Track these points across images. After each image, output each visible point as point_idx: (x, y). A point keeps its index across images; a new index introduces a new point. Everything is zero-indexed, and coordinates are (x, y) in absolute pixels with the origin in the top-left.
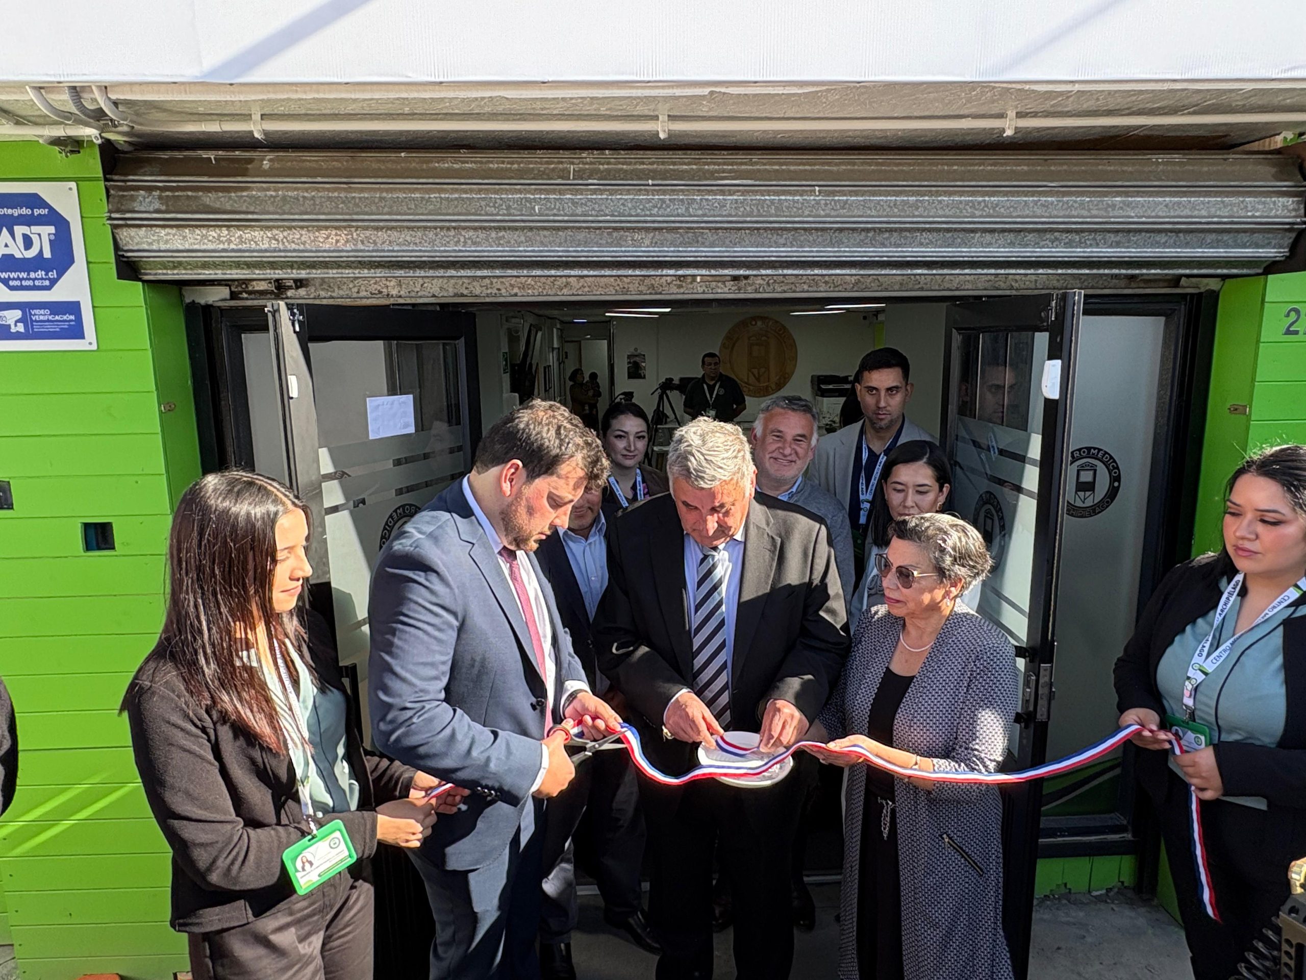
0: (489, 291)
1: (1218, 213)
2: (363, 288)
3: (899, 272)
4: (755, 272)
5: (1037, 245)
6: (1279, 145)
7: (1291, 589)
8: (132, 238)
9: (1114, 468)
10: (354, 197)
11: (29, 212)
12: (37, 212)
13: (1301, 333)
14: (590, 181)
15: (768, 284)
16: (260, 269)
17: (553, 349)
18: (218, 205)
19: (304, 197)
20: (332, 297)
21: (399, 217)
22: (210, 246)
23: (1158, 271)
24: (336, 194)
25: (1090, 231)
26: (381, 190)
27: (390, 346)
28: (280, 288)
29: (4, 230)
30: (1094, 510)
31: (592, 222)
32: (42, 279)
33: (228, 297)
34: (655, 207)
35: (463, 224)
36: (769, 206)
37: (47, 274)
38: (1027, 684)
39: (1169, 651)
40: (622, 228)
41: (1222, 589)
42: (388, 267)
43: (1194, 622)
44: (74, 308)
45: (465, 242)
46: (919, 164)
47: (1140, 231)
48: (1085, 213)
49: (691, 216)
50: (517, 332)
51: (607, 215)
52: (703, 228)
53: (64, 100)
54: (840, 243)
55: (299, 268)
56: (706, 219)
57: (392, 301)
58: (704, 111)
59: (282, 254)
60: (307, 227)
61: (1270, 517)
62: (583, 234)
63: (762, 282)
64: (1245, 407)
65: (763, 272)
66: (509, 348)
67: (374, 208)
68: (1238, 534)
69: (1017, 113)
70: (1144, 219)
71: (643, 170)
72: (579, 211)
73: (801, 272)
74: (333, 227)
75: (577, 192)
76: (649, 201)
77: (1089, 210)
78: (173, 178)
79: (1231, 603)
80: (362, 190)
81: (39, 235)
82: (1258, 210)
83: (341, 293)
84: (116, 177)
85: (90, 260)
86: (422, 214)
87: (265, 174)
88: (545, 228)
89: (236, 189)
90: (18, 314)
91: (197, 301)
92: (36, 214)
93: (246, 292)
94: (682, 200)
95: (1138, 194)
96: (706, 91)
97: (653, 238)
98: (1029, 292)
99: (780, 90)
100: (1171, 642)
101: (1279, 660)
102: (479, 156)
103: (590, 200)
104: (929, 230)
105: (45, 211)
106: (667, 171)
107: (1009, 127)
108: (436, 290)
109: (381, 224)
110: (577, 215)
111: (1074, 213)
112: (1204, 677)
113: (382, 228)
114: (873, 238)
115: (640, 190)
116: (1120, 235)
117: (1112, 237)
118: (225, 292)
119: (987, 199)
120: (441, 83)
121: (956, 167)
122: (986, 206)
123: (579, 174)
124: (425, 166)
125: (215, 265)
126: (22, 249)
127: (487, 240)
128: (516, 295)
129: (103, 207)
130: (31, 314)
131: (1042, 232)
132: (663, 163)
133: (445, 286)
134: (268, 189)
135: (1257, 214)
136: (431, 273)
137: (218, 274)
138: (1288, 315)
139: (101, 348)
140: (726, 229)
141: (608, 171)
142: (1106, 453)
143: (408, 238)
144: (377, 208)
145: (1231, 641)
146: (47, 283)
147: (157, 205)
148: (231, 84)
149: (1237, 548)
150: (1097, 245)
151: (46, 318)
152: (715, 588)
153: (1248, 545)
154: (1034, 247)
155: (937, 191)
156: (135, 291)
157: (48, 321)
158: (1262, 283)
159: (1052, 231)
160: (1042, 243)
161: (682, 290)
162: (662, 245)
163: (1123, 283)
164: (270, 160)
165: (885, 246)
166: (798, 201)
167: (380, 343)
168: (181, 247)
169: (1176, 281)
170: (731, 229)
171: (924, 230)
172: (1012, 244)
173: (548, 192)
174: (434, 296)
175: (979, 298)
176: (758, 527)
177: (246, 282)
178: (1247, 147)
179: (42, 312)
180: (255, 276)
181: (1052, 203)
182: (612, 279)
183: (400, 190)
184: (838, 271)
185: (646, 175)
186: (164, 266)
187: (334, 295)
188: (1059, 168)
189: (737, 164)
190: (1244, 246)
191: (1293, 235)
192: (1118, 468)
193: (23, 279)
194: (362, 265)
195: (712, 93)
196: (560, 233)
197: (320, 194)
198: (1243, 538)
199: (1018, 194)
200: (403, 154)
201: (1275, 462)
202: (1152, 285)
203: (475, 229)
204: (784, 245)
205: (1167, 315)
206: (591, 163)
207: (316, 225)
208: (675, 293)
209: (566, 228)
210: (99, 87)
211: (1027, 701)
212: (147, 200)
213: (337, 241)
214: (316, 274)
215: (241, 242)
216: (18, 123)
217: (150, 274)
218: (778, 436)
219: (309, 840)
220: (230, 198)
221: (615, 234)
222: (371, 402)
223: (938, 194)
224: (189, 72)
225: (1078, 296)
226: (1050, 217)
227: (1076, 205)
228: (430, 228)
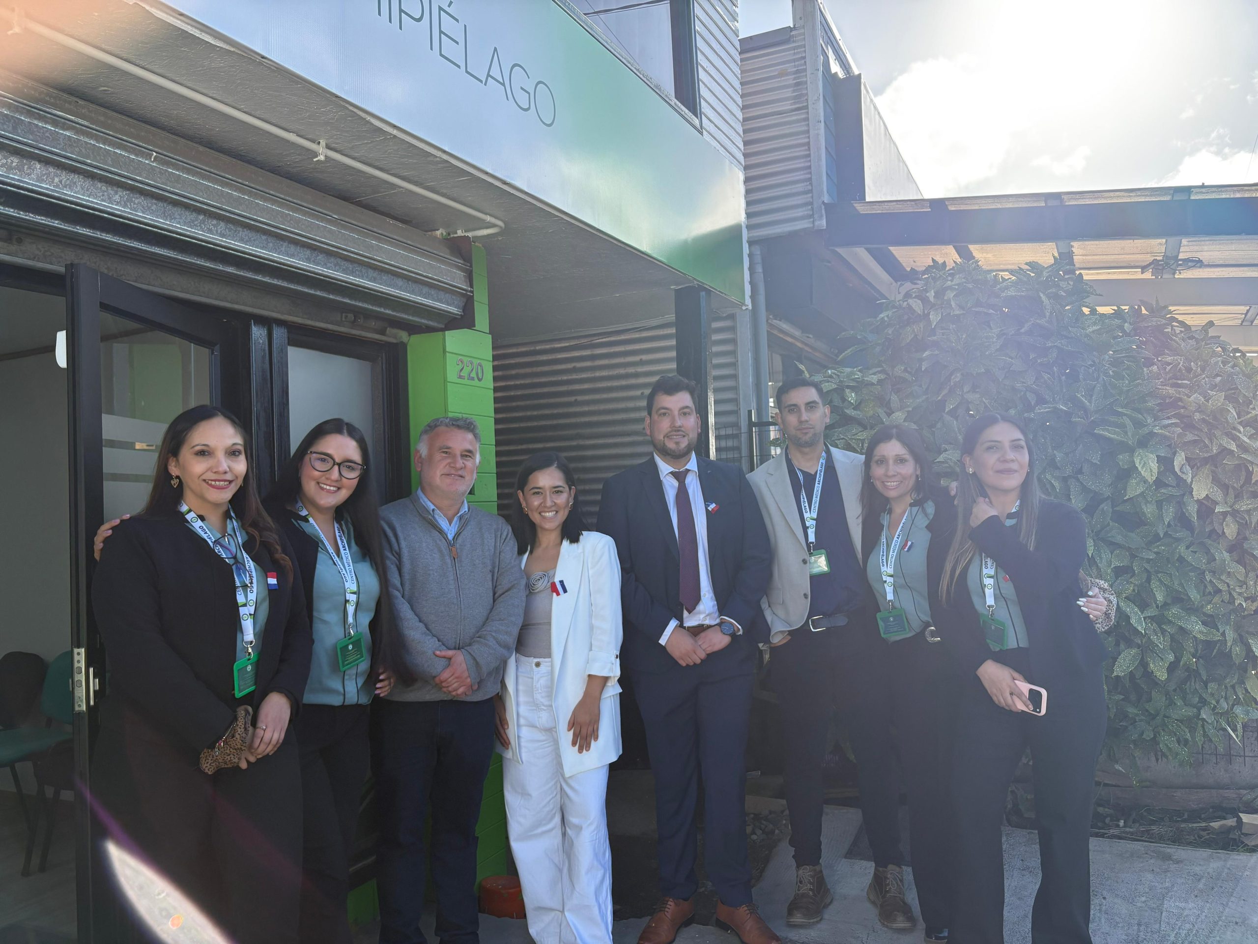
5: (325, 264)
13: (466, 378)
36: (105, 155)
54: (171, 217)
107: (321, 153)
114: (203, 222)
119: (291, 213)
122: (292, 220)
138: (458, 364)
155: (254, 193)
158: (442, 337)
160: (329, 265)
181: (335, 233)
190: (440, 301)
191: (465, 299)
218: (446, 453)
227: (350, 239)
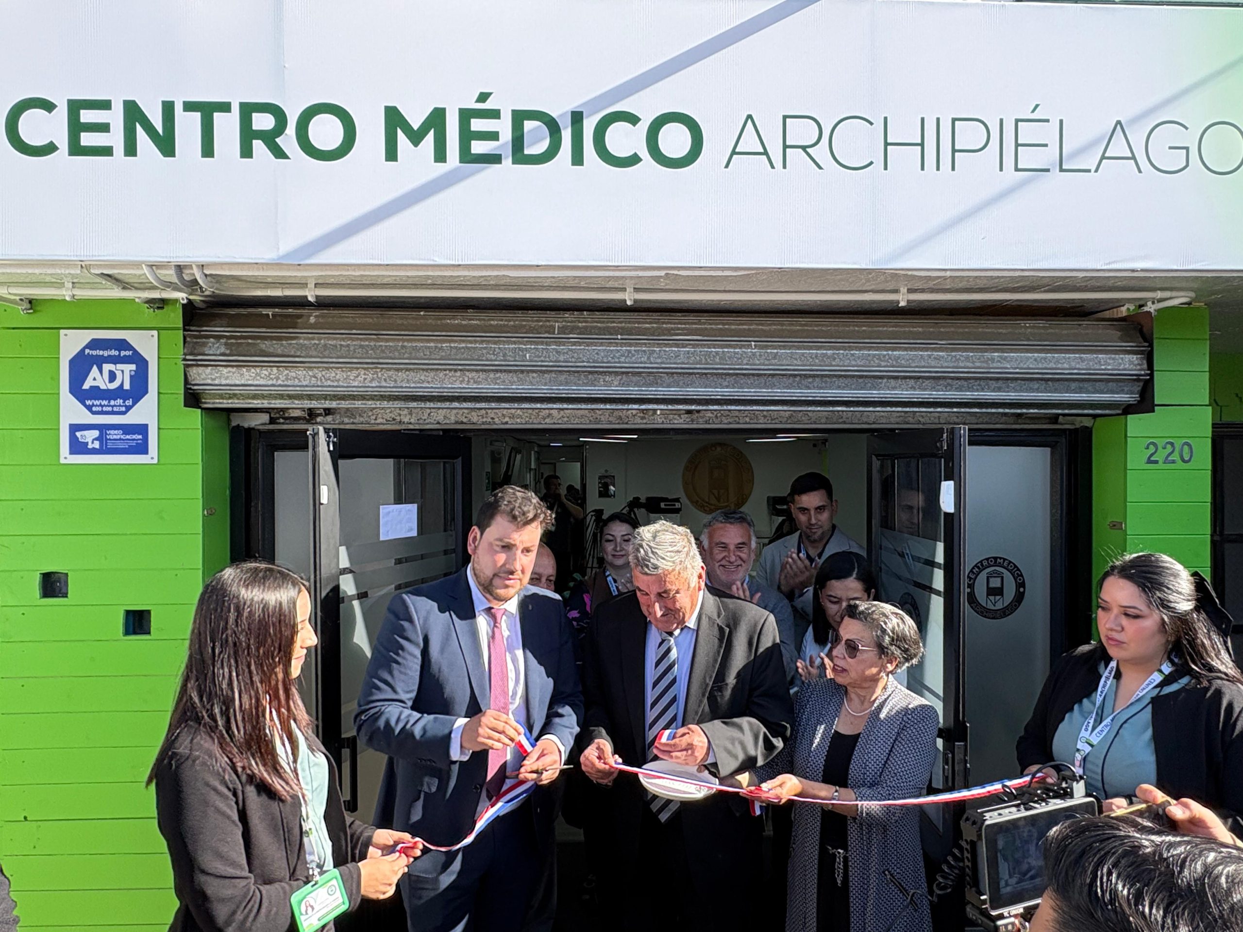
0: (484, 420)
1: (1078, 366)
2: (380, 416)
3: (822, 409)
4: (704, 408)
5: (933, 388)
6: (1124, 314)
7: (1156, 673)
8: (199, 374)
9: (1019, 575)
10: (381, 346)
11: (117, 353)
12: (123, 353)
13: (1161, 462)
14: (571, 336)
15: (716, 417)
16: (299, 399)
17: (531, 469)
18: (271, 350)
19: (341, 345)
20: (353, 423)
21: (416, 361)
22: (262, 382)
23: (1036, 411)
24: (367, 343)
25: (976, 379)
26: (404, 341)
27: (399, 463)
28: (311, 415)
29: (95, 368)
30: (1005, 612)
31: (572, 367)
32: (120, 406)
33: (268, 422)
34: (622, 355)
35: (467, 367)
36: (714, 356)
37: (124, 402)
38: (946, 762)
39: (1061, 726)
40: (596, 372)
41: (1101, 673)
42: (404, 400)
43: (1080, 702)
44: (143, 429)
45: (468, 381)
46: (835, 326)
47: (1016, 379)
48: (970, 365)
49: (651, 363)
50: (499, 454)
51: (583, 362)
52: (661, 373)
53: (170, 275)
54: (773, 386)
55: (331, 400)
56: (664, 366)
57: (403, 427)
58: (662, 285)
59: (320, 389)
60: (341, 368)
61: (1131, 611)
62: (565, 376)
63: (711, 415)
64: (1121, 523)
65: (711, 407)
66: (492, 469)
67: (397, 354)
68: (1107, 626)
69: (908, 290)
70: (1017, 370)
71: (614, 327)
72: (562, 358)
73: (742, 408)
74: (363, 368)
75: (559, 344)
76: (618, 351)
77: (973, 362)
78: (238, 329)
79: (1108, 685)
80: (387, 340)
81: (123, 371)
82: (1109, 364)
83: (362, 419)
84: (193, 328)
85: (161, 391)
86: (436, 359)
87: (312, 326)
88: (533, 371)
89: (287, 338)
90: (96, 433)
91: (241, 425)
92: (122, 355)
93: (283, 418)
94: (644, 351)
95: (1012, 351)
96: (662, 273)
97: (621, 380)
98: (933, 426)
99: (720, 273)
100: (1063, 719)
101: (1149, 733)
102: (483, 315)
103: (571, 350)
104: (845, 376)
105: (128, 353)
106: (632, 328)
107: (902, 300)
108: (440, 418)
109: (402, 366)
110: (559, 361)
111: (961, 364)
112: (1090, 748)
113: (402, 369)
115: (611, 343)
116: (1000, 382)
117: (993, 384)
118: (265, 418)
119: (890, 353)
120: (459, 265)
121: (864, 328)
122: (890, 358)
123: (562, 330)
124: (439, 322)
125: (263, 397)
126: (107, 381)
127: (486, 380)
128: (506, 423)
129: (179, 350)
130: (106, 434)
131: (937, 379)
132: (629, 323)
133: (448, 416)
134: (313, 339)
135: (1109, 367)
136: (439, 405)
137: (265, 404)
138: (1147, 448)
139: (162, 462)
140: (680, 373)
141: (586, 328)
142: (1010, 562)
143: (422, 378)
144: (400, 354)
145: (1111, 717)
146: (123, 409)
147: (223, 349)
148: (299, 265)
149: (1109, 639)
150: (983, 390)
151: (118, 437)
152: (671, 667)
153: (1115, 635)
154: (931, 390)
155: (849, 347)
156: (196, 414)
157: (120, 439)
158: (1124, 421)
159: (944, 378)
161: (645, 421)
162: (628, 385)
163: (1011, 420)
164: (316, 316)
165: (810, 389)
166: (737, 353)
167: (390, 462)
168: (238, 382)
169: (1055, 419)
170: (684, 373)
171: (841, 376)
172: (913, 388)
173: (537, 343)
174: (438, 423)
175: (893, 430)
176: (710, 618)
177: (283, 410)
178: (1100, 315)
179: (116, 432)
180: (294, 406)
181: (943, 357)
182: (587, 411)
183: (419, 340)
184: (772, 408)
185: (616, 331)
186: (221, 397)
187: (355, 421)
188: (947, 330)
189: (688, 323)
190: (1100, 392)
191: (1141, 384)
192: (1022, 575)
193: (105, 405)
194: (382, 398)
195: (667, 274)
196: (546, 375)
197: (354, 343)
198: (1112, 630)
199: (915, 349)
200: (422, 313)
201: (1132, 567)
202: (1036, 421)
203: (477, 371)
204: (727, 387)
205: (1052, 446)
206: (572, 322)
207: (349, 366)
208: (638, 423)
209: (551, 371)
210: (198, 266)
211: (947, 778)
212: (216, 346)
213: (365, 379)
214: (344, 404)
215: (287, 379)
216: (124, 288)
217: (209, 403)
218: (723, 547)
219: (313, 886)
220: (282, 345)
221: (590, 377)
222: (383, 510)
223: (851, 349)
224: (269, 256)
225: (964, 430)
226: (942, 367)
227: (962, 359)
228: (441, 370)
